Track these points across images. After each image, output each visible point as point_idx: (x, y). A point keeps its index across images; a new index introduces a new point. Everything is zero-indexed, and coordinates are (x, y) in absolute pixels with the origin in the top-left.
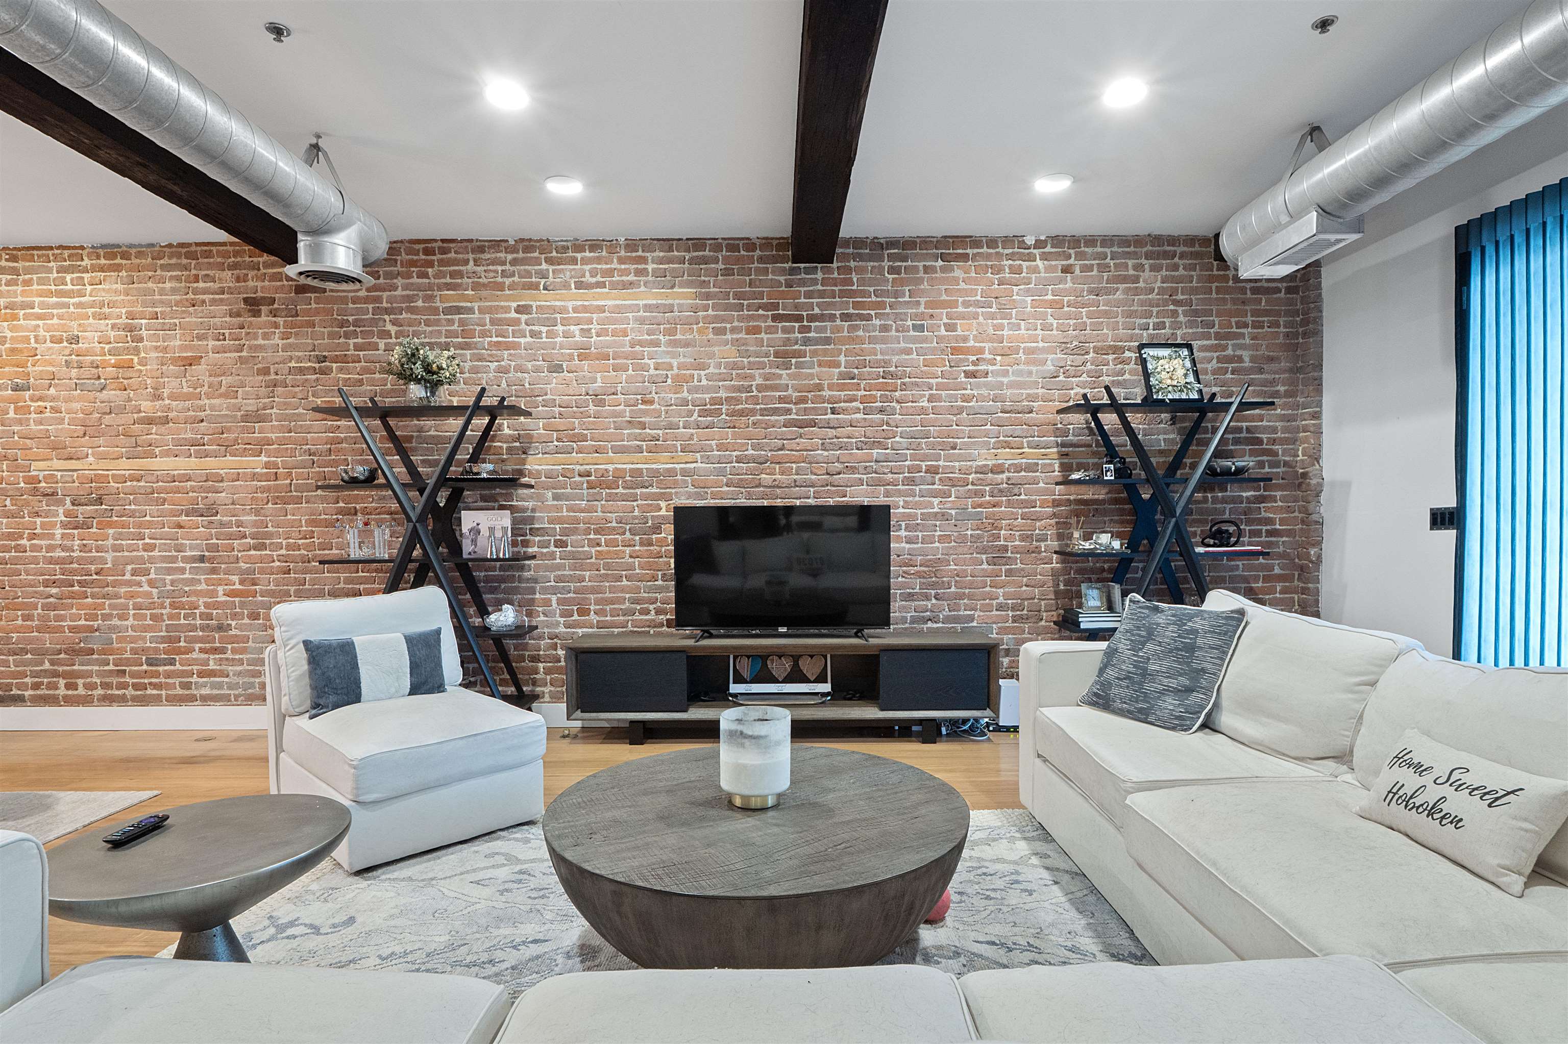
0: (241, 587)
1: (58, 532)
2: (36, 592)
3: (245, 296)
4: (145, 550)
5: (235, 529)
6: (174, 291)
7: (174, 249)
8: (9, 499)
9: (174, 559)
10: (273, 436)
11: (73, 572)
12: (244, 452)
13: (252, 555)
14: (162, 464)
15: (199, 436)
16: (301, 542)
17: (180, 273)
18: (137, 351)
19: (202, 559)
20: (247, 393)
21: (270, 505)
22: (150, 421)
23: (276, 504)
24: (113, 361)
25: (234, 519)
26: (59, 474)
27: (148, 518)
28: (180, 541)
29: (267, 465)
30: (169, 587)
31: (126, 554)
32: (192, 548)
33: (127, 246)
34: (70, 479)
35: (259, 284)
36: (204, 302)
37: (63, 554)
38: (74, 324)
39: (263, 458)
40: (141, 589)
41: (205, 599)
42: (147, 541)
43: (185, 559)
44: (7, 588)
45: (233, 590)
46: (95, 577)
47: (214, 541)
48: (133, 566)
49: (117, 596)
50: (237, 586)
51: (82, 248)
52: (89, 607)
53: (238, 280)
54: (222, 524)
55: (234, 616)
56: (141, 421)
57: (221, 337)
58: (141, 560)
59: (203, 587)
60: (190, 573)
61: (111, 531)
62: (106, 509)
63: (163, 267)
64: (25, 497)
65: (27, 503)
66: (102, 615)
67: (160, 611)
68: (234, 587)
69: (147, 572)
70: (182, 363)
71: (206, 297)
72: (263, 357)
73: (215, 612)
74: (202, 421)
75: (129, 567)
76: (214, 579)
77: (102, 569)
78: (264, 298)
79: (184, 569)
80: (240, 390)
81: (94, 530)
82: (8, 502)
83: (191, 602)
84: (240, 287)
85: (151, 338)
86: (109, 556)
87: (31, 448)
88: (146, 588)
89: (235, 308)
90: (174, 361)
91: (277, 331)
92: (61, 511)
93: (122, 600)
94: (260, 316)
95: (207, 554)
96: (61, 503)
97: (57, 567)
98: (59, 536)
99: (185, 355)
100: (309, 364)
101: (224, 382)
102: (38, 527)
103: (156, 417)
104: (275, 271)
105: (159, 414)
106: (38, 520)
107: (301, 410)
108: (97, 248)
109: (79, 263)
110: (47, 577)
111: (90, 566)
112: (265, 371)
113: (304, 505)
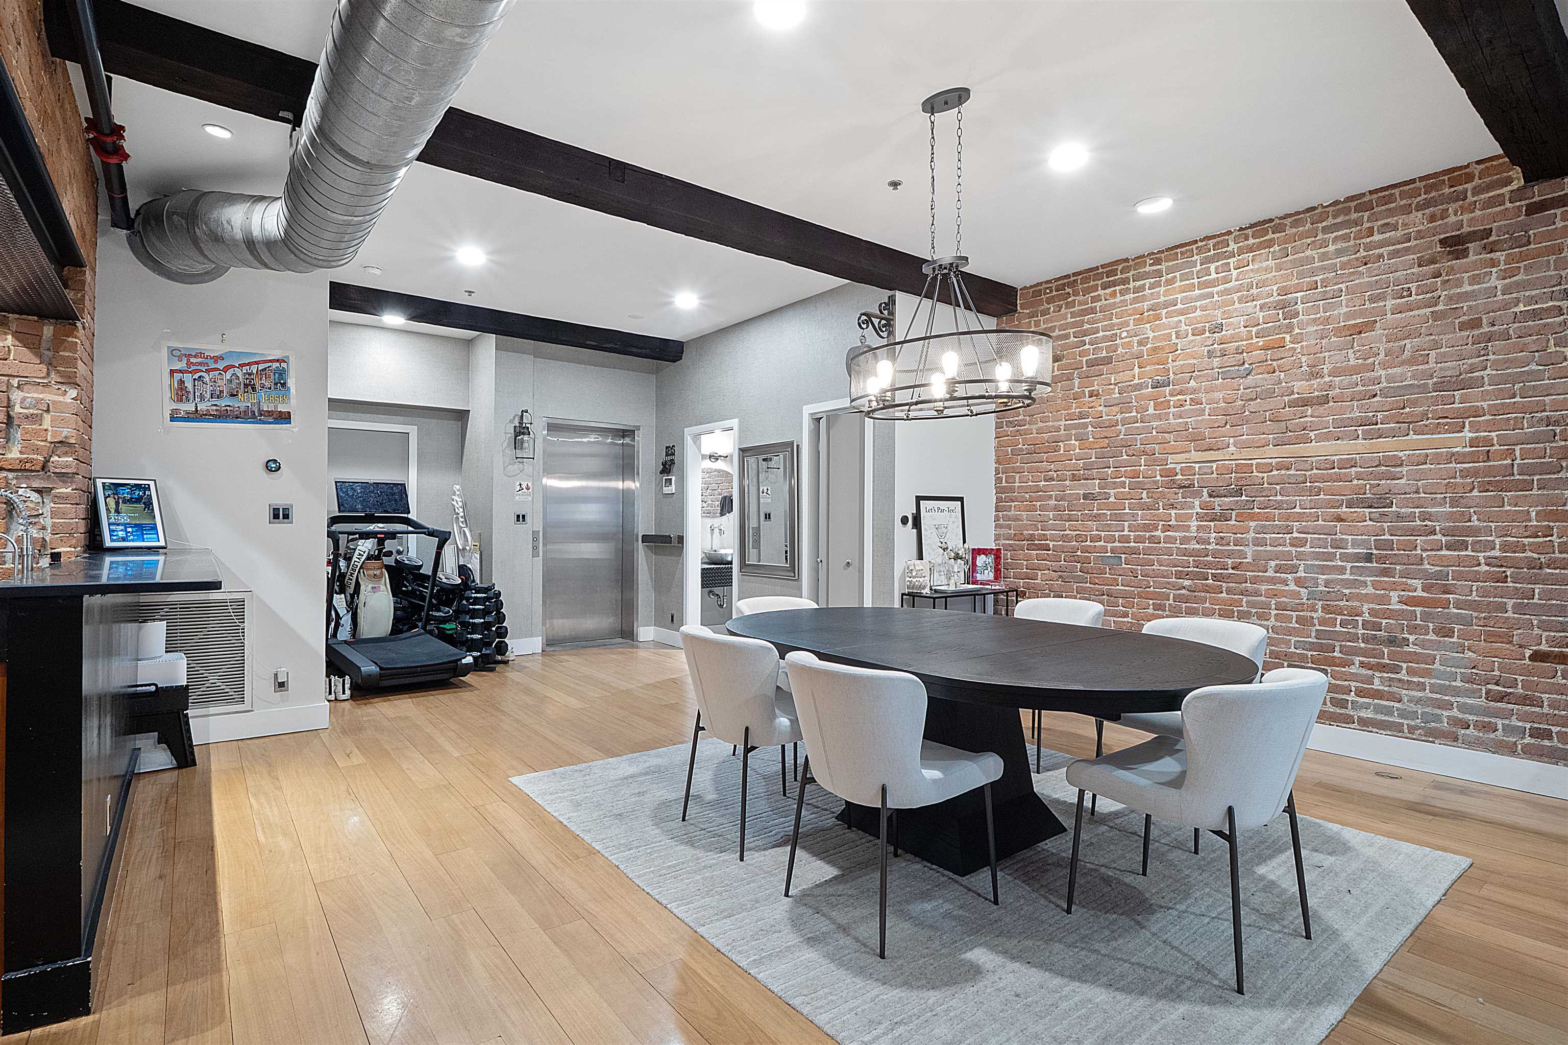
0: (1425, 594)
1: (1194, 524)
2: (1169, 583)
3: (1442, 236)
4: (1292, 545)
5: (1418, 523)
6: (1339, 253)
7: (1340, 206)
8: (1145, 492)
9: (1331, 557)
10: (1485, 405)
11: (1208, 565)
12: (1437, 429)
13: (1445, 556)
14: (1317, 449)
15: (1371, 414)
16: (1526, 541)
17: (1348, 231)
18: (1290, 328)
19: (1369, 558)
20: (1444, 355)
21: (1475, 493)
22: (1305, 403)
23: (1487, 491)
24: (1261, 344)
25: (1417, 510)
26: (1197, 465)
27: (1297, 510)
28: (1339, 536)
29: (1473, 443)
30: (1321, 588)
31: (1269, 548)
32: (1355, 544)
33: (1280, 218)
34: (1209, 471)
35: (1466, 217)
36: (1381, 256)
37: (1198, 546)
38: (1219, 313)
39: (1468, 434)
40: (1287, 588)
41: (1371, 606)
42: (1295, 535)
43: (1345, 558)
44: (1140, 577)
45: (1415, 597)
46: (1231, 571)
47: (1387, 537)
48: (1278, 562)
49: (1257, 593)
50: (1420, 593)
51: (1229, 233)
52: (1224, 602)
53: (1432, 218)
54: (1399, 517)
55: (1413, 629)
56: (1292, 404)
57: (1405, 293)
58: (1288, 556)
59: (1370, 590)
60: (1351, 574)
61: (1253, 524)
62: (1247, 501)
63: (1325, 230)
64: (1160, 489)
65: (1163, 495)
66: (1238, 611)
67: (1309, 614)
68: (1415, 594)
69: (1294, 569)
70: (1349, 333)
71: (1384, 251)
72: (1470, 307)
73: (1384, 621)
74: (1375, 396)
75: (1273, 563)
76: (1386, 582)
77: (1240, 563)
78: (1474, 232)
79: (1344, 568)
80: (1433, 353)
81: (1233, 522)
82: (1144, 495)
83: (1352, 607)
84: (1435, 228)
85: (1307, 312)
86: (1249, 551)
87: (1169, 442)
88: (1292, 587)
89: (1427, 254)
90: (1338, 332)
91: (1494, 270)
92: (1197, 503)
93: (1263, 598)
94: (1467, 257)
95: (1375, 552)
96: (1198, 494)
97: (1191, 559)
98: (1195, 528)
99: (1353, 322)
100: (1551, 304)
101: (1408, 346)
102: (1173, 519)
103: (1313, 397)
104: (1491, 194)
105: (1316, 393)
106: (1173, 512)
107: (1534, 367)
108: (1246, 228)
109: (1224, 250)
110: (1179, 569)
111: (1226, 560)
112: (1476, 323)
113: (1534, 492)
